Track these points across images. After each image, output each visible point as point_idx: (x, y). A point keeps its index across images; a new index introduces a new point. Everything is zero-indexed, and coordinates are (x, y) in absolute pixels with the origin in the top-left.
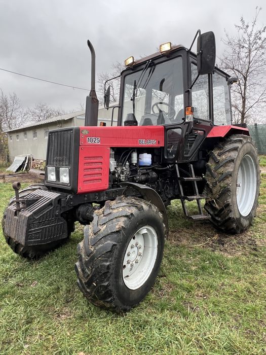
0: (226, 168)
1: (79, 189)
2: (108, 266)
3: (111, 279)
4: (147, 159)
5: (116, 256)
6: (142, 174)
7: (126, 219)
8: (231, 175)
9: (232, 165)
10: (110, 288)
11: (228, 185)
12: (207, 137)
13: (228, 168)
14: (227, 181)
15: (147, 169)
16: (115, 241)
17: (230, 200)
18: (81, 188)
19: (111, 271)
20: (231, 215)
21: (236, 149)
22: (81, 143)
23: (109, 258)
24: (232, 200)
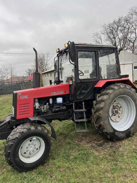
0: (100, 105)
1: (17, 118)
2: (9, 152)
3: (11, 157)
4: (60, 100)
5: (13, 149)
6: (56, 108)
7: (20, 134)
8: (102, 109)
9: (103, 103)
10: (11, 161)
11: (100, 114)
12: (95, 87)
13: (101, 105)
14: (100, 112)
15: (60, 105)
16: (13, 143)
17: (102, 123)
18: (18, 117)
19: (11, 154)
20: (105, 131)
21: (107, 94)
22: (18, 99)
23: (10, 149)
24: (104, 122)
